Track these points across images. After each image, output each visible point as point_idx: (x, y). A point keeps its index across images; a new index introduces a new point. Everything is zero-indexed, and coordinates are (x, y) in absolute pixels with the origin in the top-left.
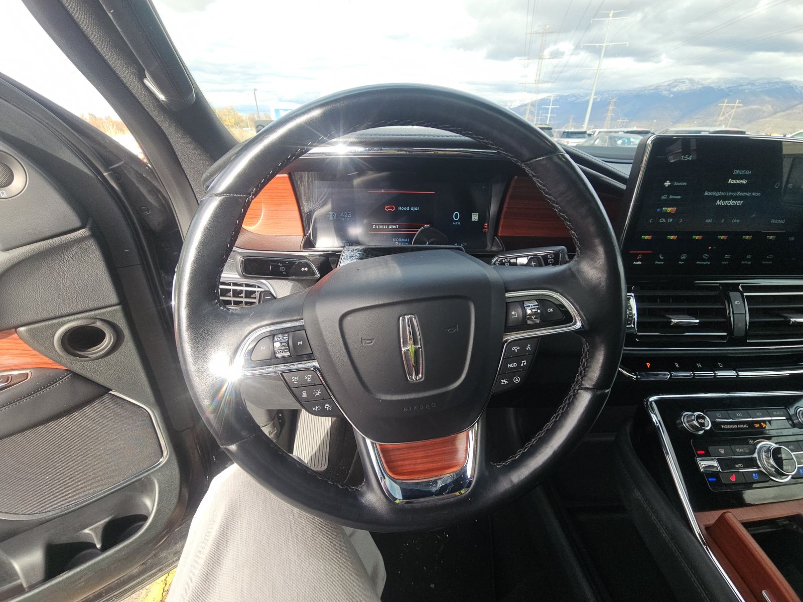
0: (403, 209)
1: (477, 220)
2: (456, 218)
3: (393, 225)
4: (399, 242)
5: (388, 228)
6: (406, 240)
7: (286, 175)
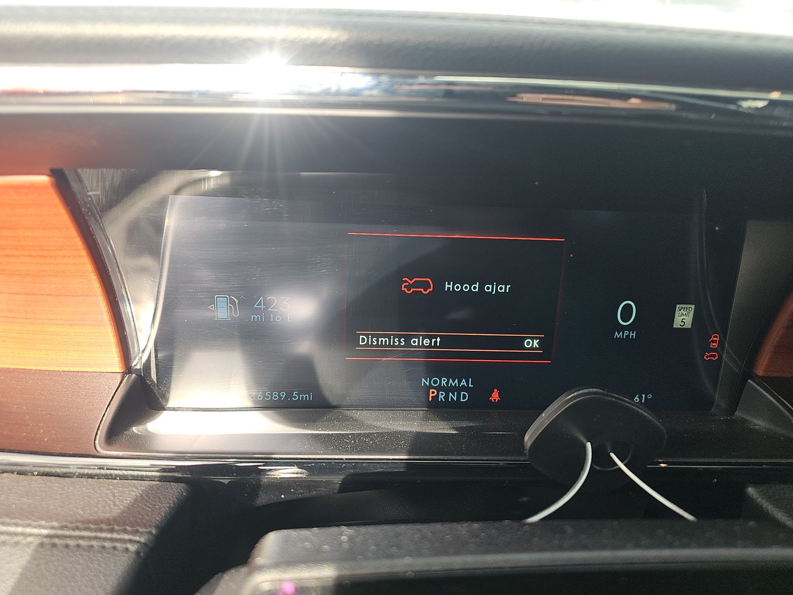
0: (458, 287)
1: (688, 325)
2: (625, 318)
3: (424, 337)
4: (439, 389)
5: (408, 344)
6: (464, 383)
7: (44, 179)
